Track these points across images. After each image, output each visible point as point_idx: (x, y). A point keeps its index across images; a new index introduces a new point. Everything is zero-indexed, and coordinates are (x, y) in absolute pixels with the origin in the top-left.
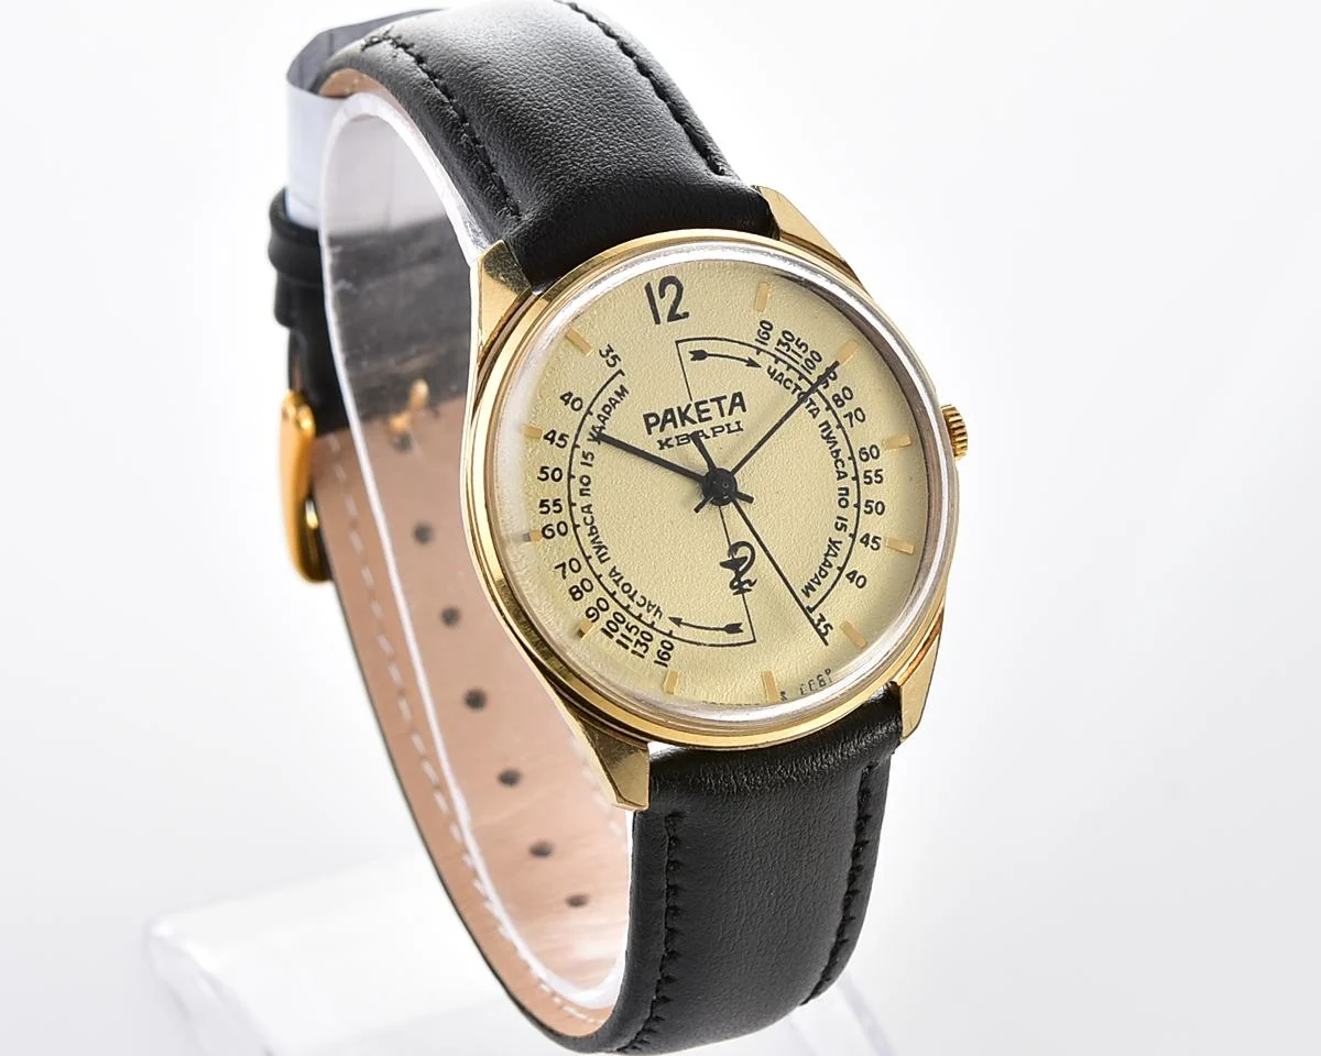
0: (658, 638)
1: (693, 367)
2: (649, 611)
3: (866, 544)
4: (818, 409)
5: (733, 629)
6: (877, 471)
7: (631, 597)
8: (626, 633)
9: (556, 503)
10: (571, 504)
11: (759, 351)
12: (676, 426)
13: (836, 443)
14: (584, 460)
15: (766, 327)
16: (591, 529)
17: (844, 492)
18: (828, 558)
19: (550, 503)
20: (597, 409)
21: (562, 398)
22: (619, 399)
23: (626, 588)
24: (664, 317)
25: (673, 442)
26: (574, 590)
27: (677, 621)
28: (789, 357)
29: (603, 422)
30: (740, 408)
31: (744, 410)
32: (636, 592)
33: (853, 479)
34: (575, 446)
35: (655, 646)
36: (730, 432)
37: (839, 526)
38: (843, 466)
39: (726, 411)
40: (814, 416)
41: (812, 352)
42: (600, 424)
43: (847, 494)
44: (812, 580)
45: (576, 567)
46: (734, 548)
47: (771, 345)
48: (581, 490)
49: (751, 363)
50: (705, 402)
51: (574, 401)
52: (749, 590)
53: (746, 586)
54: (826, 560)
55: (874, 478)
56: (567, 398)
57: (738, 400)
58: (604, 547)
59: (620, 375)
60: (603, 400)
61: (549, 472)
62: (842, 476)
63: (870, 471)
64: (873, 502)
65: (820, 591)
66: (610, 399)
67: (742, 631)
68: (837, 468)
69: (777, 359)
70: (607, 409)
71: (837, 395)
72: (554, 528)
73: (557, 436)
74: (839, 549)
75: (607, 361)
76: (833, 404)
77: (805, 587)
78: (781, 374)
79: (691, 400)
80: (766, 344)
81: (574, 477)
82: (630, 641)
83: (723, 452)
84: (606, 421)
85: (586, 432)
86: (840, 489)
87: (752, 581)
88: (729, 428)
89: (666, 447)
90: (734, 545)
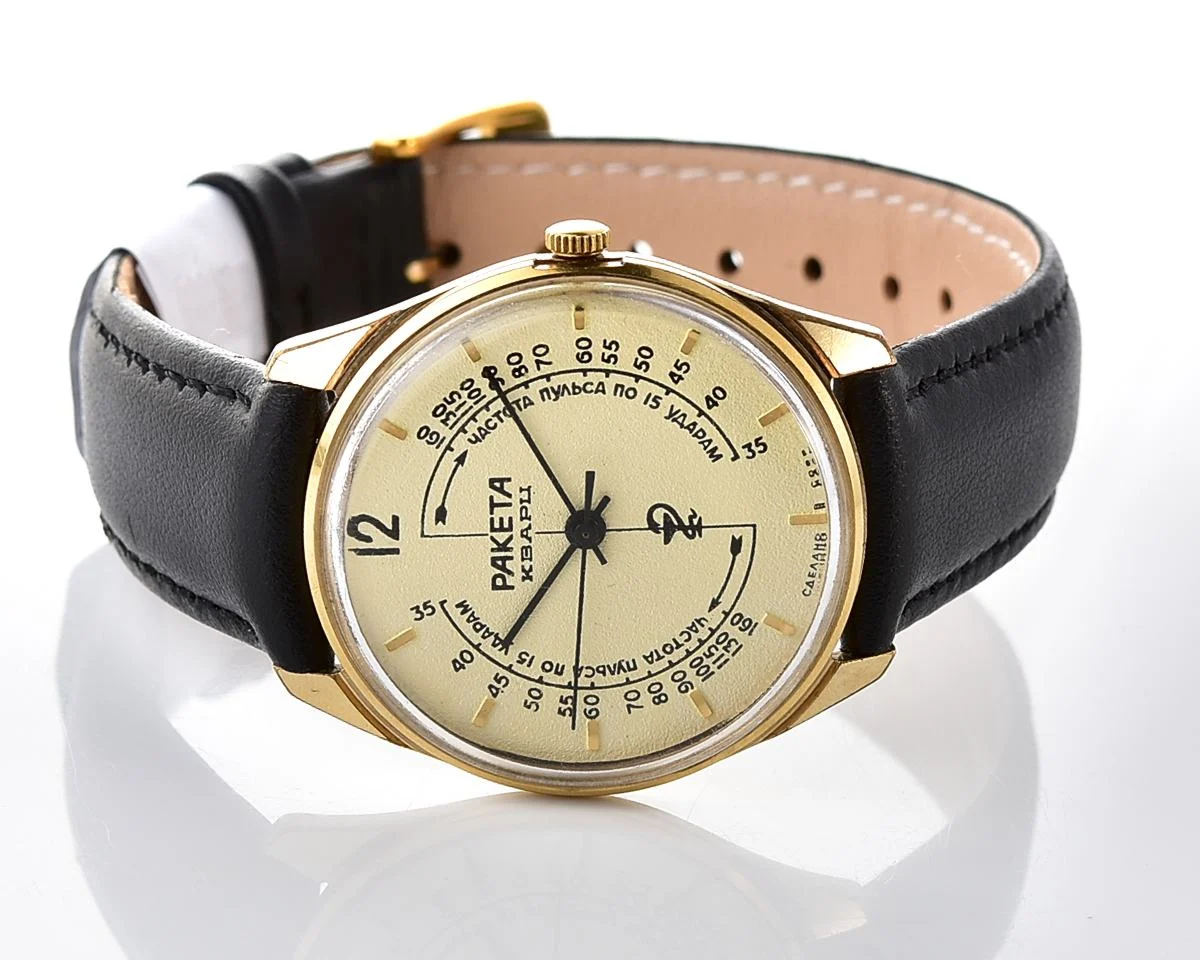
0: (727, 627)
1: (452, 523)
2: (697, 631)
3: (681, 378)
4: (525, 398)
5: (736, 546)
6: (605, 347)
7: (679, 646)
8: (714, 658)
9: (564, 701)
10: (569, 686)
11: (449, 448)
12: (511, 558)
13: (565, 387)
14: (527, 663)
15: (425, 433)
16: (599, 672)
19: (564, 707)
20: (476, 638)
21: (457, 670)
22: (470, 612)
23: (668, 649)
24: (393, 544)
25: (527, 564)
26: (657, 700)
27: (715, 603)
28: (463, 415)
29: (490, 634)
30: (505, 484)
31: (509, 480)
32: (674, 640)
33: (607, 376)
34: (509, 669)
35: (734, 632)
36: (529, 501)
37: (654, 404)
38: (591, 384)
39: (507, 500)
40: (532, 404)
41: (462, 389)
42: (492, 638)
43: (622, 386)
44: (705, 448)
45: (635, 695)
46: (653, 526)
47: (446, 433)
48: (556, 673)
49: (461, 460)
50: (492, 520)
51: (462, 658)
52: (700, 518)
53: (695, 521)
54: (688, 427)
55: (612, 352)
56: (458, 665)
57: (498, 485)
58: (620, 662)
59: (445, 605)
60: (468, 629)
61: (530, 700)
62: (601, 389)
63: (603, 354)
64: (637, 359)
65: (718, 441)
66: (468, 621)
67: (741, 537)
68: (592, 391)
69: (463, 430)
70: (478, 627)
71: (514, 371)
72: (589, 708)
73: (496, 684)
74: (679, 411)
75: (428, 615)
76: (523, 379)
77: (710, 457)
78: (480, 429)
79: (487, 535)
80: (444, 438)
81: (541, 677)
82: (723, 655)
83: (550, 513)
84: (490, 631)
85: (497, 654)
86: (615, 394)
87: (691, 514)
88: (525, 501)
89: (531, 574)
90: (649, 524)
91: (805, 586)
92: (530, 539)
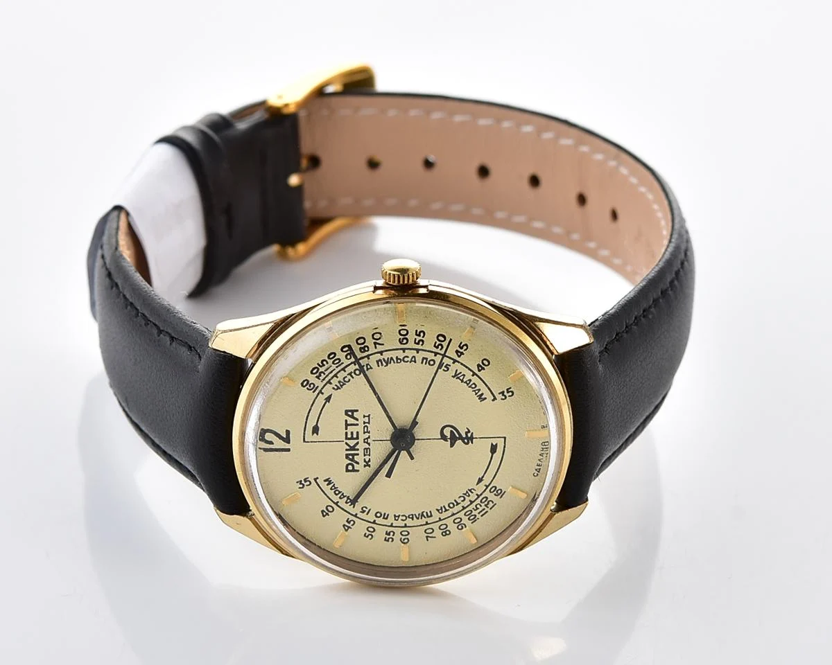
0: (487, 494)
1: (322, 436)
2: (469, 496)
3: (462, 353)
4: (367, 365)
5: (494, 449)
6: (416, 334)
7: (458, 504)
8: (478, 511)
9: (388, 534)
10: (391, 526)
12: (358, 454)
13: (392, 358)
14: (366, 512)
15: (306, 383)
16: (410, 518)
17: (425, 361)
18: (465, 380)
19: (388, 537)
20: (336, 499)
21: (324, 516)
22: (332, 485)
23: (451, 505)
24: (287, 446)
25: (367, 458)
26: (444, 533)
27: (480, 480)
28: (329, 374)
29: (344, 497)
30: (355, 413)
31: (357, 411)
32: (455, 501)
34: (356, 516)
35: (491, 497)
36: (369, 423)
37: (446, 369)
38: (408, 357)
39: (356, 422)
42: (346, 498)
43: (427, 359)
44: (476, 394)
45: (431, 531)
46: (443, 437)
47: (319, 384)
48: (384, 518)
49: (328, 399)
50: (346, 433)
51: (327, 509)
52: (472, 433)
53: (469, 435)
54: (466, 382)
55: (421, 338)
56: (324, 514)
57: (350, 413)
58: (423, 513)
59: (318, 480)
60: (331, 494)
61: (368, 533)
62: (414, 360)
63: (415, 339)
64: (436, 343)
65: (484, 390)
66: (331, 489)
67: (496, 444)
68: (408, 361)
69: (329, 382)
70: (337, 492)
71: (360, 349)
72: (403, 537)
73: (347, 524)
74: (461, 373)
75: (307, 485)
76: (366, 354)
77: (479, 399)
78: (339, 382)
79: (343, 441)
80: (318, 387)
81: (375, 521)
82: (484, 509)
83: (381, 430)
84: (344, 495)
85: (348, 507)
86: (422, 363)
87: (467, 430)
88: (366, 423)
89: (369, 463)
90: (441, 436)
91: (535, 471)
92: (369, 444)
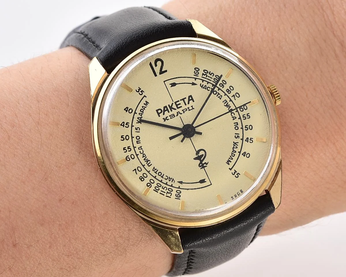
0: (175, 190)
1: (172, 89)
2: (170, 181)
3: (248, 141)
4: (221, 96)
5: (202, 181)
6: (247, 114)
7: (162, 177)
8: (163, 190)
9: (129, 148)
10: (134, 147)
11: (196, 79)
12: (169, 112)
13: (230, 107)
14: (137, 131)
15: (197, 70)
16: (143, 155)
17: (236, 124)
18: (234, 149)
19: (126, 149)
20: (138, 111)
21: (125, 109)
22: (146, 106)
23: (160, 174)
24: (158, 74)
25: (169, 118)
26: (141, 178)
27: (181, 182)
28: (207, 79)
29: (141, 115)
30: (192, 101)
31: (194, 101)
32: (164, 175)
33: (239, 119)
34: (132, 126)
35: (174, 193)
36: (189, 110)
37: (236, 137)
38: (234, 115)
39: (187, 103)
40: (220, 99)
41: (216, 76)
42: (140, 117)
43: (237, 125)
44: (229, 158)
45: (140, 170)
46: (198, 152)
47: (200, 76)
48: (137, 141)
49: (193, 84)
50: (179, 101)
51: (129, 110)
53: (205, 165)
54: (233, 150)
55: (247, 117)
56: (126, 109)
57: (190, 98)
58: (149, 160)
59: (145, 97)
60: (140, 107)
61: (124, 137)
62: (234, 118)
63: (245, 115)
64: (248, 126)
65: (233, 161)
66: (143, 107)
67: (206, 182)
68: (232, 116)
69: (203, 81)
70: (142, 111)
71: (228, 89)
72: (130, 157)
73: (125, 124)
74: (238, 145)
75: (139, 93)
76: (227, 93)
77: (227, 161)
78: (206, 86)
79: (173, 101)
80: (198, 76)
81: (133, 137)
82: (165, 193)
83: (188, 118)
84: (142, 115)
85: (135, 120)
86: (234, 123)
87: (207, 163)
88: (189, 109)
89: (166, 120)
92: (177, 115)
